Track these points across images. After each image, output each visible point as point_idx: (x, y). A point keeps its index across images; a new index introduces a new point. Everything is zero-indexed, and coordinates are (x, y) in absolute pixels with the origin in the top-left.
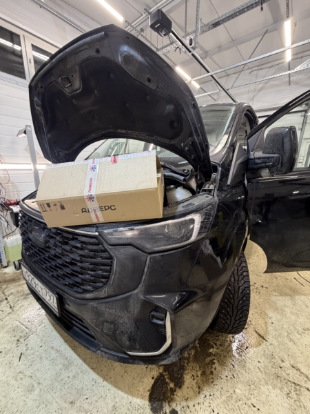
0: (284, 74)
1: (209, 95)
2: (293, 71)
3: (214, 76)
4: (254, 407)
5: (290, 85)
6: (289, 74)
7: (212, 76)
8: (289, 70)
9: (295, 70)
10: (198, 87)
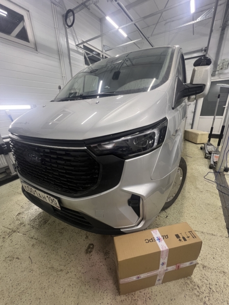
0: (189, 23)
1: (134, 43)
2: (195, 21)
3: (136, 24)
5: (193, 34)
6: (193, 24)
7: (135, 24)
8: (193, 20)
9: (197, 21)
10: (125, 35)
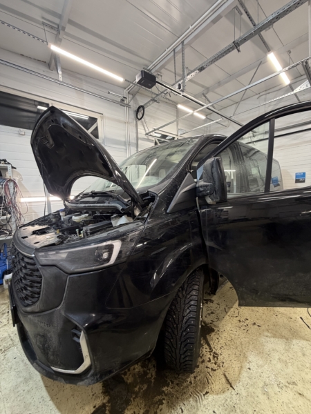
1: (217, 122)
6: (296, 94)
10: (203, 117)
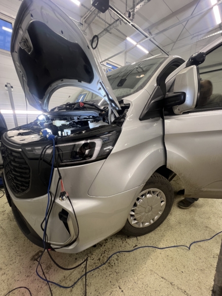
4: (120, 288)
10: (147, 52)
